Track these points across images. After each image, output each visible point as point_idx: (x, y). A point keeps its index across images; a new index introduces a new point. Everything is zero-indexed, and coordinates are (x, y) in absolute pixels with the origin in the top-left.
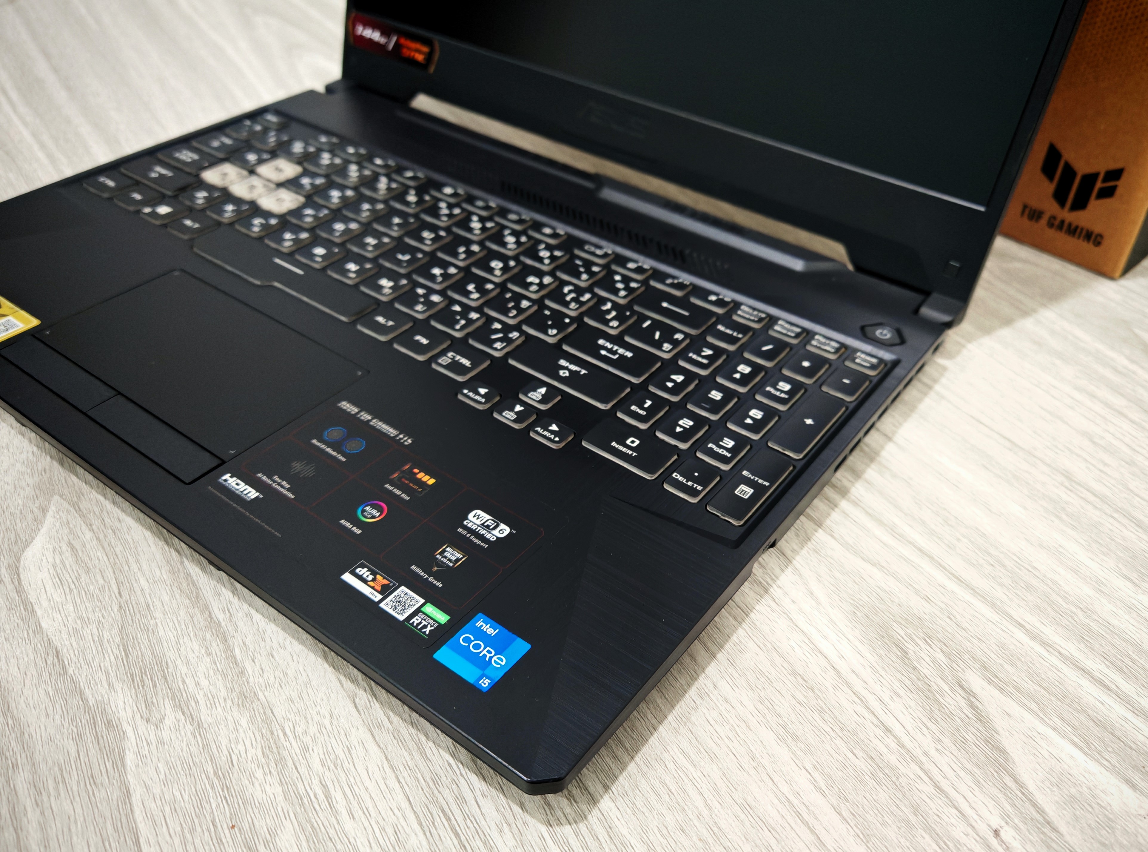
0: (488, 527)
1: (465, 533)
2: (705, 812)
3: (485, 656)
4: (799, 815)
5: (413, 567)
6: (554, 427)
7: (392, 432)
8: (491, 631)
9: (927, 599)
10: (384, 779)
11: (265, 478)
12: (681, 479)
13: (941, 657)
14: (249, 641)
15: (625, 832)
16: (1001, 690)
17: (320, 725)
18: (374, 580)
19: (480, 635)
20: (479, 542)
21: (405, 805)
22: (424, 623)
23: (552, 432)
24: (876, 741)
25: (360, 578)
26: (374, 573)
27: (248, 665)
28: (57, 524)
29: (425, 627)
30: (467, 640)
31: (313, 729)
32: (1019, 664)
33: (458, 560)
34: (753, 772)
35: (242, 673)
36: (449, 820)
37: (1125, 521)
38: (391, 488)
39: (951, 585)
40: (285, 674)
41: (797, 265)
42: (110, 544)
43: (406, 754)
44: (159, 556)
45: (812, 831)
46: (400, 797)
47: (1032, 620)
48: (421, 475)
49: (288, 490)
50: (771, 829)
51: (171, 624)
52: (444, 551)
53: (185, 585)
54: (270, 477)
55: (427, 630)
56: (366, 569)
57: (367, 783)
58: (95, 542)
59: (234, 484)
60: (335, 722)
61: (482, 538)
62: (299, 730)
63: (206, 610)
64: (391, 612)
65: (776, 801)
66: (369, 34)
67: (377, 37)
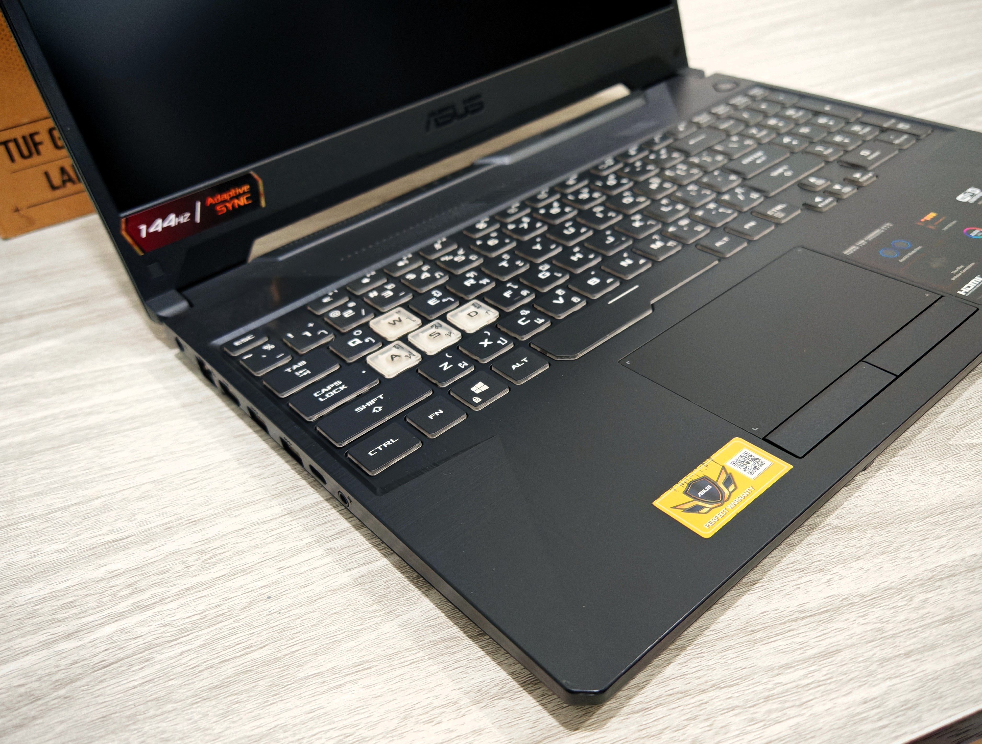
59: (968, 289)
66: (158, 225)
67: (172, 220)
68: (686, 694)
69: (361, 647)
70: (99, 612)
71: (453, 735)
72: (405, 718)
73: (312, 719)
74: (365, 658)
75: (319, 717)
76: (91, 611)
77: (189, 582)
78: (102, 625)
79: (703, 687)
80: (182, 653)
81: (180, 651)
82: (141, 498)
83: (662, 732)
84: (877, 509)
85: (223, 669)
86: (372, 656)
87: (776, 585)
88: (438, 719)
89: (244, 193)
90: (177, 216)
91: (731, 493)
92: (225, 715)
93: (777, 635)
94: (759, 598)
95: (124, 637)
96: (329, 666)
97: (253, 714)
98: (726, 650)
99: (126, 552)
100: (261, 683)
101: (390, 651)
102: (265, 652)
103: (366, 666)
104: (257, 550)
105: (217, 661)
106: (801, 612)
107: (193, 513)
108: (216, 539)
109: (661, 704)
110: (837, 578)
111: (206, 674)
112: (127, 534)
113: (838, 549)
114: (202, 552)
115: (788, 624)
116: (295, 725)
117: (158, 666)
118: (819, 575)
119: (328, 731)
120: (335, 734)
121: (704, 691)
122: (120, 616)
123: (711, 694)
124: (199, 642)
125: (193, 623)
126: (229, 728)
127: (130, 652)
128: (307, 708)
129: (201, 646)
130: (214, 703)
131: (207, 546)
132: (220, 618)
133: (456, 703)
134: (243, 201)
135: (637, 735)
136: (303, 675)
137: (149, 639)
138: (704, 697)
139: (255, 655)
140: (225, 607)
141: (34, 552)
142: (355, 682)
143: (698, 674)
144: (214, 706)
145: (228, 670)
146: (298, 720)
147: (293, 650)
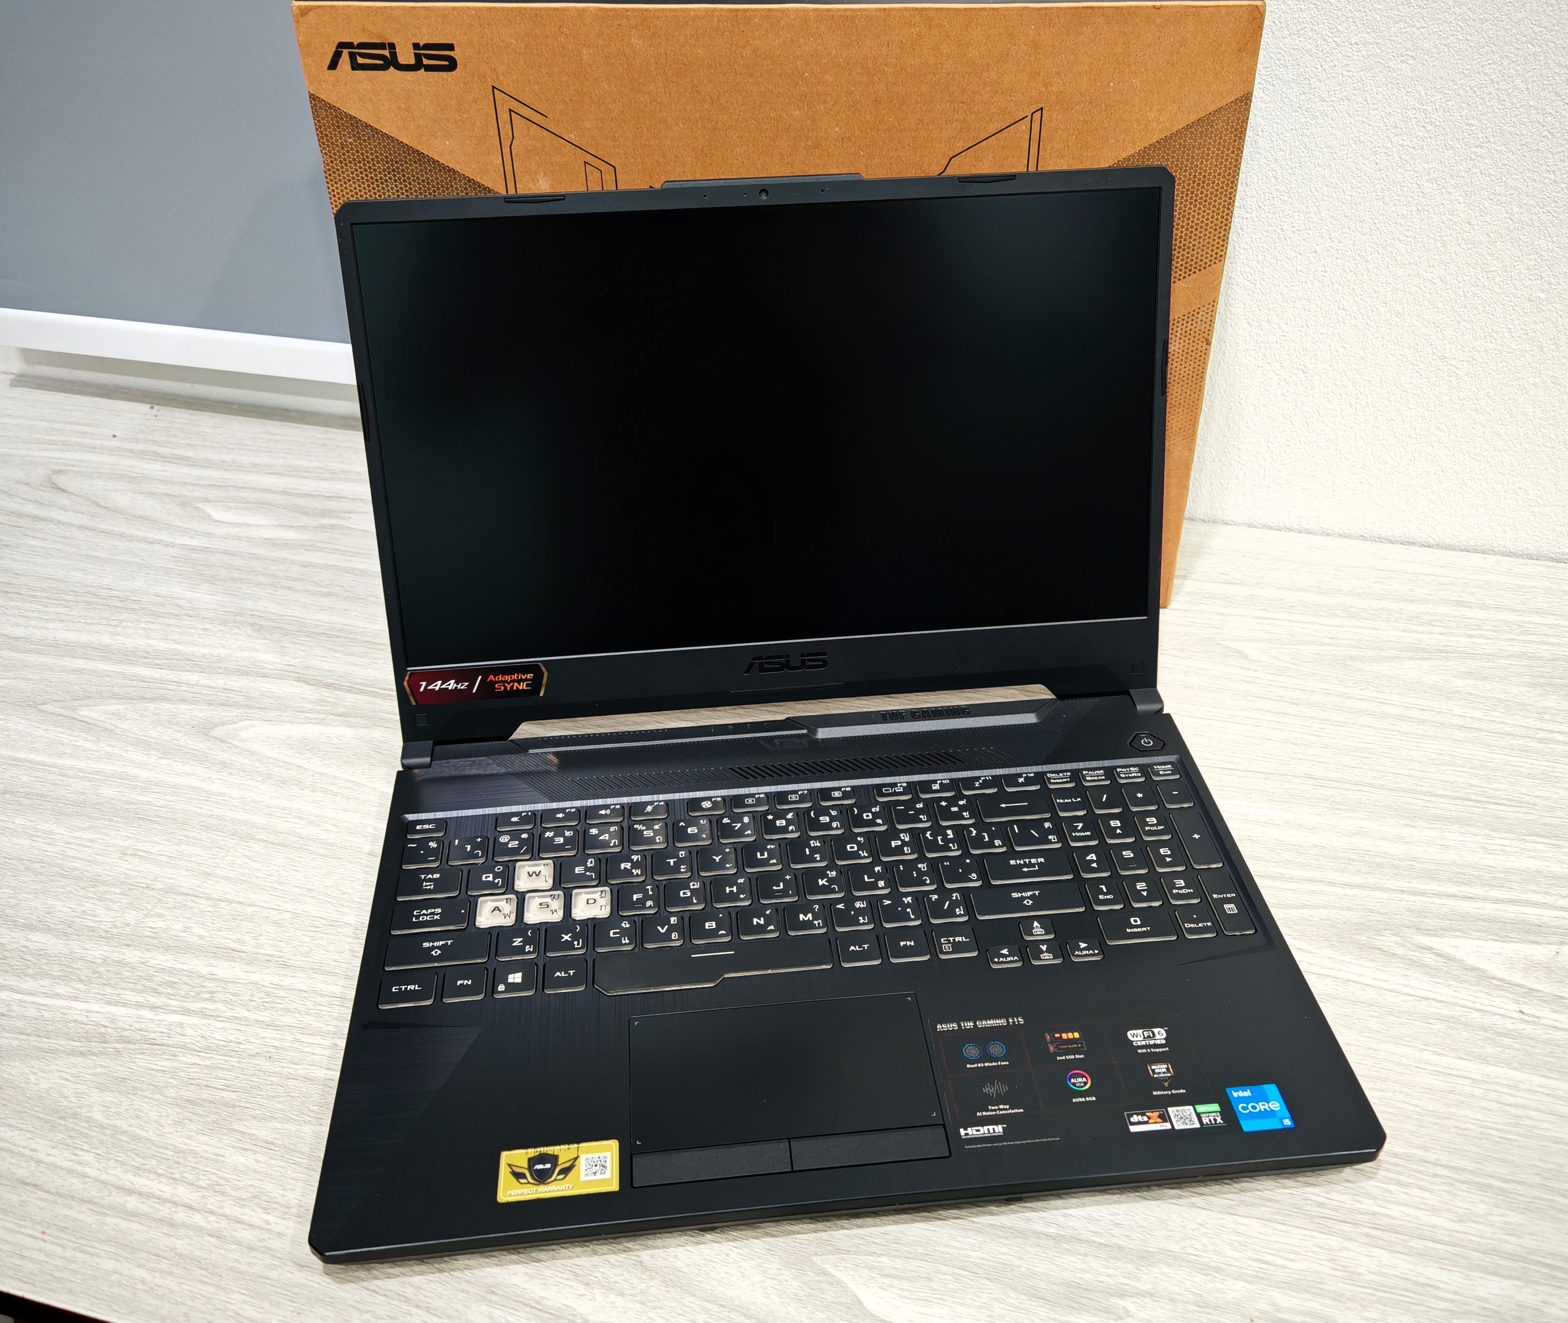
0: (1149, 1037)
1: (1144, 1051)
2: (1418, 1110)
3: (1265, 1109)
4: (1449, 1074)
5: (1155, 1093)
6: (1083, 945)
7: (1001, 1022)
8: (1247, 1093)
9: (1349, 909)
10: (1275, 1229)
11: (984, 1113)
12: (1192, 925)
13: (1395, 938)
14: (1091, 1228)
15: (1403, 1151)
16: (1436, 936)
17: (1205, 1234)
18: (1149, 1118)
19: (1246, 1100)
20: (1161, 1050)
21: (1304, 1232)
22: (1212, 1118)
23: (1084, 949)
24: (1429, 1009)
25: (1139, 1123)
26: (1143, 1115)
27: (1115, 1241)
28: (851, 1273)
29: (1215, 1120)
30: (1244, 1108)
31: (1205, 1240)
32: (1428, 915)
33: (1168, 1069)
34: (1408, 1072)
35: (1120, 1247)
36: (1331, 1219)
37: (1366, 789)
38: (1064, 1058)
39: (1350, 892)
40: (1142, 1227)
41: (1030, 718)
42: (911, 1253)
43: (1264, 1208)
44: (952, 1231)
45: (1466, 1078)
46: (1296, 1231)
47: (1402, 884)
48: (1064, 1036)
49: (1011, 1108)
50: (1450, 1092)
51: (1035, 1260)
52: (1153, 1071)
53: (999, 1232)
54: (987, 1110)
55: (1219, 1120)
56: (1135, 1116)
57: (1272, 1239)
58: (897, 1260)
59: (975, 1132)
60: (1208, 1226)
61: (1156, 1046)
62: (1198, 1246)
63: (1038, 1235)
64: (1186, 1127)
65: (1435, 1077)
66: (438, 685)
67: (452, 685)
68: (407, 1300)
69: (281, 1131)
70: (182, 1001)
71: (267, 1227)
72: (255, 1197)
73: (213, 1160)
74: (276, 1141)
75: (217, 1162)
76: (178, 997)
77: (242, 1013)
78: (175, 1012)
79: (421, 1304)
80: (194, 1064)
81: (194, 1061)
82: (276, 923)
83: (367, 1312)
84: (685, 1270)
85: (203, 1091)
86: (280, 1142)
87: (548, 1272)
88: (269, 1211)
89: (526, 680)
90: (457, 683)
91: (555, 1180)
92: (177, 1123)
93: (503, 1306)
94: (526, 1274)
95: (178, 1030)
96: (254, 1132)
97: (190, 1134)
98: (462, 1292)
99: (232, 963)
100: (211, 1116)
101: (292, 1147)
102: (233, 1096)
103: (271, 1146)
104: (297, 1015)
105: (205, 1083)
106: (536, 1302)
107: (292, 958)
108: (283, 989)
109: (386, 1296)
110: (589, 1297)
111: (193, 1087)
112: (243, 948)
113: (617, 1279)
114: (268, 995)
115: (518, 1304)
116: (201, 1157)
117: (176, 1064)
118: (582, 1287)
119: (213, 1174)
120: (214, 1178)
121: (418, 1307)
122: (187, 1012)
123: (420, 1312)
124: (208, 1063)
125: (217, 1046)
126: (172, 1133)
127: (171, 1043)
128: (217, 1151)
129: (206, 1066)
130: (179, 1111)
131: (274, 991)
132: (233, 1053)
133: (288, 1208)
134: (523, 686)
135: (352, 1303)
136: (235, 1127)
137: (187, 1041)
138: (414, 1310)
139: (226, 1094)
140: (242, 1046)
141: (188, 928)
142: (255, 1152)
143: (428, 1294)
144: (177, 1114)
145: (205, 1094)
146: (206, 1155)
147: (247, 1105)
